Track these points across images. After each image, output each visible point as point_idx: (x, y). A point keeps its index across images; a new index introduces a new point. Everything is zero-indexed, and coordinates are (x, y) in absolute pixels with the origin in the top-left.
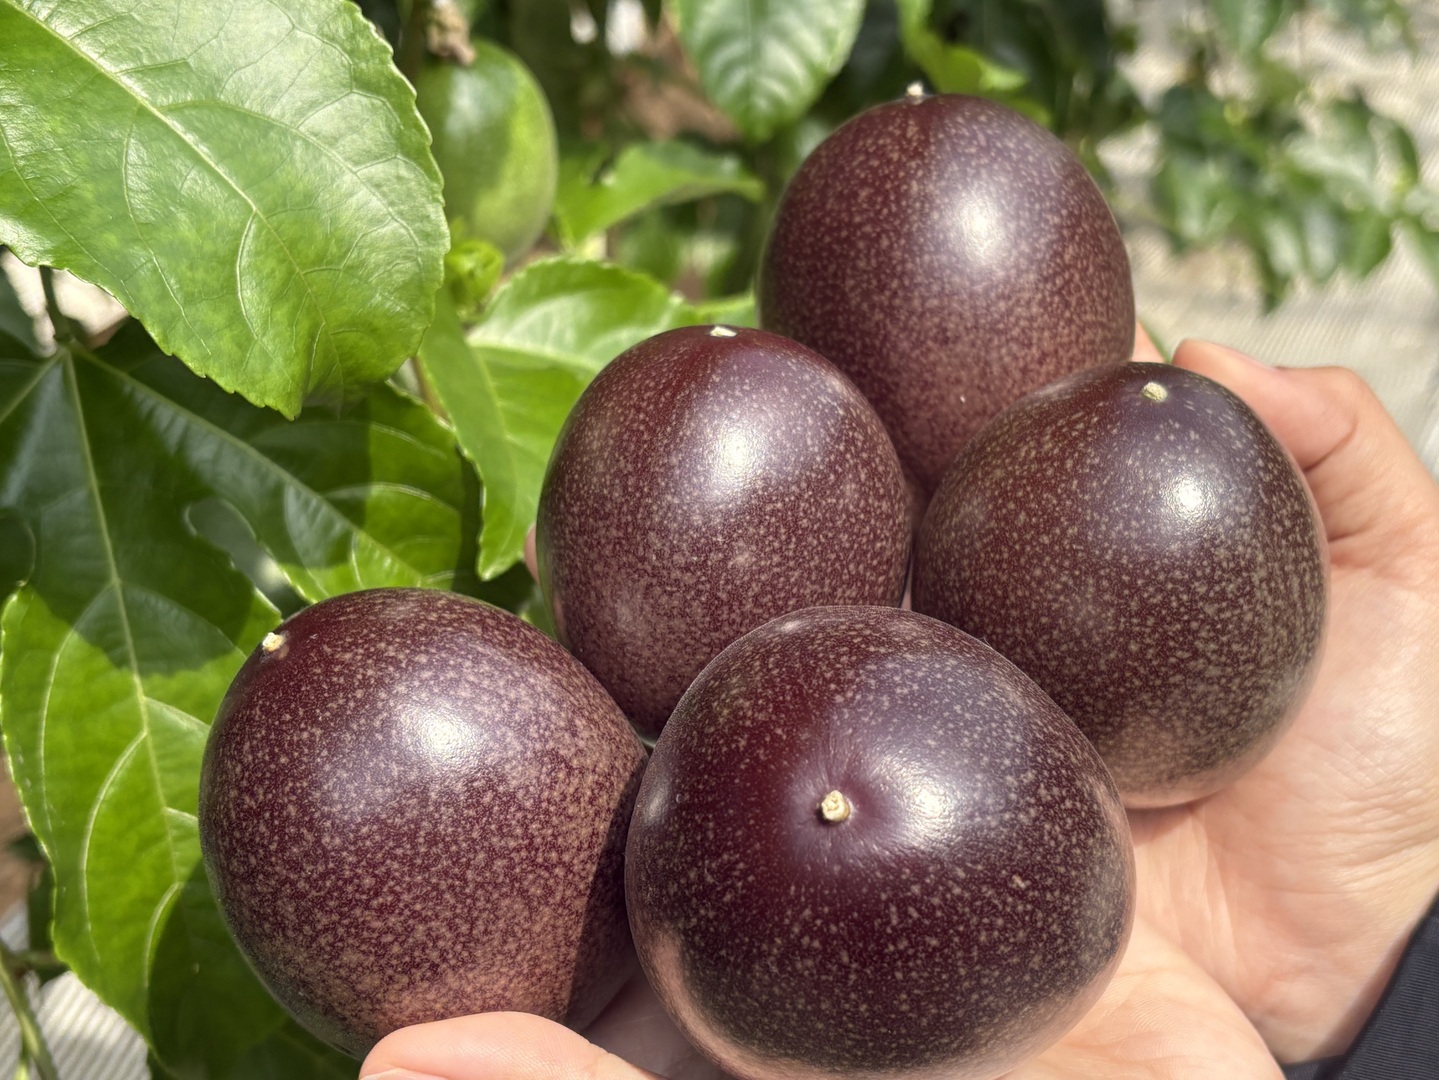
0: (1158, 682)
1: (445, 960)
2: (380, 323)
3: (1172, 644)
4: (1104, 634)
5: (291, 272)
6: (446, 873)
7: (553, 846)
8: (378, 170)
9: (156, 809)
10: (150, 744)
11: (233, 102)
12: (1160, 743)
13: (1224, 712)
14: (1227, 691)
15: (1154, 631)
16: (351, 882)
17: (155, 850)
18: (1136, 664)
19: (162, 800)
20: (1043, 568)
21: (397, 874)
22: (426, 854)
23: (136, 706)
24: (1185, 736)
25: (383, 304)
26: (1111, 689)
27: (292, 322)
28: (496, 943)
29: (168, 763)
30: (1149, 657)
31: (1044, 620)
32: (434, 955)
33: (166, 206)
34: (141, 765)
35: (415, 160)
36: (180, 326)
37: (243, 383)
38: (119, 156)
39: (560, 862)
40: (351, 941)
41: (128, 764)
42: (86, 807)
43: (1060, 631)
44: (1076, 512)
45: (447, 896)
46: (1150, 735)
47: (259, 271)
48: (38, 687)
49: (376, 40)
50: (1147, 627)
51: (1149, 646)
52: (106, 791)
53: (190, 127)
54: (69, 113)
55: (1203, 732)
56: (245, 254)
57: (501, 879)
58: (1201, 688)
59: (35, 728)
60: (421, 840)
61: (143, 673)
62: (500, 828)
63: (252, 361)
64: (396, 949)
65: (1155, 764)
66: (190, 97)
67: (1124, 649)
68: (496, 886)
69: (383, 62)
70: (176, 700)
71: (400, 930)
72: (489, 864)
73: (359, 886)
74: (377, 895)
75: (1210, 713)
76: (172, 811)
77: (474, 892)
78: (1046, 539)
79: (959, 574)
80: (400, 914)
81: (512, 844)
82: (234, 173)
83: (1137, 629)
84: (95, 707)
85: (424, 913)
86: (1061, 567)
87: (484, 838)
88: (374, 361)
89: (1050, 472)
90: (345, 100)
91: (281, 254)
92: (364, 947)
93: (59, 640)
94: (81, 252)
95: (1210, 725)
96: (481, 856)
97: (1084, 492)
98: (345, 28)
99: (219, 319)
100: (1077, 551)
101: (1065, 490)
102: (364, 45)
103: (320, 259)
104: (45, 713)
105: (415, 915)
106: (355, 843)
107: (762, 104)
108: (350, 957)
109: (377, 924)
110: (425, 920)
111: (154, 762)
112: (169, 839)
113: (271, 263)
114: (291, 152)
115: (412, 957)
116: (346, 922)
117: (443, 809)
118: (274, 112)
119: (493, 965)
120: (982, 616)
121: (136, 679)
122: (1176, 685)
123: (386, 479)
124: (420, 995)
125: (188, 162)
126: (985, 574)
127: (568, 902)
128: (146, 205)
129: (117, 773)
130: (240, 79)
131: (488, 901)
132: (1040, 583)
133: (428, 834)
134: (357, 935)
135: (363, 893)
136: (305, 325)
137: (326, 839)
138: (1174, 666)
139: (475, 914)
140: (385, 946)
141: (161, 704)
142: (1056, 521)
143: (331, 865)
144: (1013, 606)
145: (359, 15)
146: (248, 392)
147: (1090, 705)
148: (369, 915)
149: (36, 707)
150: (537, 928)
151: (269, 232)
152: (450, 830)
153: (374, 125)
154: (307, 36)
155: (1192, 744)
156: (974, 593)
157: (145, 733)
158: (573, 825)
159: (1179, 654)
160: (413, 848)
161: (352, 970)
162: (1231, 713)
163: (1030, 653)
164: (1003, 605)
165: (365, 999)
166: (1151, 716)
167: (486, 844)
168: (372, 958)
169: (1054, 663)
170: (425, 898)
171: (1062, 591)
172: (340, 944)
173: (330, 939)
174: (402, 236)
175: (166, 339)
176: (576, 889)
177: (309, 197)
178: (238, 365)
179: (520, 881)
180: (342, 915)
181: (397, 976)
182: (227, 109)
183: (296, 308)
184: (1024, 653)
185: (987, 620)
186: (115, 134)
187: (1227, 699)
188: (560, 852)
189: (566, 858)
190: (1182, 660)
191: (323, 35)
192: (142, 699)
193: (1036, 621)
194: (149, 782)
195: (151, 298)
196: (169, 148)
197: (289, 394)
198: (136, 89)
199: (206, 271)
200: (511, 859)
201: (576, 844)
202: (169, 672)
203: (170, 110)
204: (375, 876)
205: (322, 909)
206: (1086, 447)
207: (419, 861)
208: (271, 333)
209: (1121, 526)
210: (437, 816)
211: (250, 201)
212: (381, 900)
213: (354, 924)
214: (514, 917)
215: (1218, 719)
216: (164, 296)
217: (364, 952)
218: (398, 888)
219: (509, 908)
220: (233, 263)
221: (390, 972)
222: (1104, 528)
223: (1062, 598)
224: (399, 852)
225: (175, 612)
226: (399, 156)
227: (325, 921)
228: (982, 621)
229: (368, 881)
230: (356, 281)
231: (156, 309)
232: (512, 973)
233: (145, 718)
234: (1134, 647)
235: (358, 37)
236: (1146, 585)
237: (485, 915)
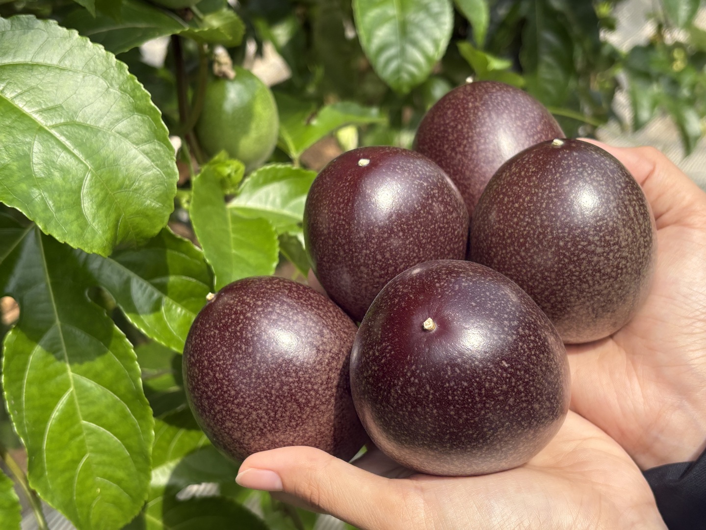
0: (576, 258)
1: (265, 427)
2: (150, 213)
3: (578, 239)
4: (548, 240)
5: (107, 194)
6: (263, 391)
7: (309, 382)
8: (147, 147)
9: (78, 421)
10: (74, 393)
11: (82, 121)
12: (584, 291)
13: (609, 270)
14: (609, 259)
15: (569, 234)
16: (227, 392)
17: (78, 439)
18: (564, 251)
19: (81, 418)
20: (517, 217)
21: (244, 390)
22: (255, 382)
23: (68, 376)
24: (594, 285)
25: (150, 204)
26: (556, 266)
27: (107, 215)
28: (286, 421)
29: (83, 401)
30: (569, 247)
31: (521, 240)
32: (261, 425)
33: (49, 170)
34: (70, 402)
35: (163, 142)
36: (53, 223)
37: (82, 244)
38: (29, 149)
39: (313, 389)
40: (228, 417)
41: (65, 402)
42: (46, 421)
43: (529, 243)
44: (528, 191)
45: (264, 400)
46: (578, 287)
47: (92, 194)
48: (22, 370)
49: (144, 91)
50: (565, 233)
51: (568, 242)
52: (55, 414)
53: (62, 134)
54: (8, 132)
55: (601, 282)
56: (85, 188)
57: (286, 394)
58: (595, 259)
59: (21, 388)
60: (253, 376)
61: (71, 363)
62: (285, 373)
63: (87, 234)
64: (245, 421)
65: (584, 303)
66: (62, 121)
67: (558, 245)
68: (284, 397)
69: (147, 101)
70: (85, 374)
71: (246, 413)
72: (281, 388)
73: (229, 394)
74: (236, 398)
75: (603, 271)
76: (84, 422)
77: (276, 399)
78: (517, 205)
79: (484, 233)
80: (246, 407)
81: (291, 380)
82: (82, 152)
83: (561, 235)
84: (49, 377)
85: (255, 407)
86: (525, 215)
87: (278, 377)
88: (148, 229)
89: (515, 178)
90: (132, 117)
91: (102, 186)
92: (233, 420)
93: (32, 349)
94: (9, 193)
95: (604, 278)
96: (278, 384)
97: (530, 182)
98: (131, 87)
99: (72, 217)
100: (530, 206)
101: (522, 184)
102: (139, 94)
103: (121, 187)
104: (25, 381)
105: (252, 407)
106: (228, 377)
107: (405, 76)
108: (228, 424)
109: (237, 410)
110: (256, 410)
111: (76, 401)
112: (84, 434)
113: (98, 190)
114: (108, 140)
115: (252, 425)
116: (225, 409)
117: (262, 364)
118: (101, 124)
119: (286, 431)
120: (496, 248)
121: (68, 366)
122: (583, 259)
123: (175, 274)
124: (257, 442)
125: (60, 150)
126: (494, 228)
127: (318, 406)
128: (40, 170)
129: (60, 405)
130: (85, 112)
131: (281, 403)
132: (517, 224)
133: (256, 374)
134: (230, 415)
135: (231, 397)
136: (113, 216)
137: (217, 375)
138: (581, 250)
139: (277, 408)
140: (241, 420)
141: (79, 376)
142: (519, 197)
143: (219, 385)
144: (508, 238)
145: (137, 81)
146: (84, 248)
147: (548, 276)
148: (234, 407)
149: (22, 379)
150: (304, 417)
151: (96, 177)
152: (265, 373)
153: (145, 127)
154: (114, 91)
155: (598, 289)
156: (492, 239)
157: (72, 389)
158: (318, 374)
159: (582, 243)
160: (250, 380)
161: (230, 430)
162: (612, 271)
163: (518, 257)
164: (504, 239)
165: (236, 442)
166: (576, 276)
167: (280, 379)
168: (237, 425)
169: (529, 260)
170: (255, 400)
171: (527, 225)
172: (224, 418)
173: (221, 416)
174: (158, 175)
175: (46, 228)
176: (321, 401)
177: (116, 160)
178: (80, 236)
179: (295, 396)
180: (224, 406)
181: (247, 433)
182: (80, 125)
183: (109, 209)
184: (516, 259)
185: (498, 249)
186: (28, 140)
187: (609, 264)
188: (313, 385)
189: (315, 387)
190: (584, 246)
191: (121, 90)
192: (70, 373)
193: (519, 241)
194: (75, 409)
195: (40, 210)
196: (52, 144)
197: (105, 247)
198: (39, 119)
199: (67, 197)
200: (290, 386)
201: (320, 382)
202: (81, 362)
203: (55, 127)
204: (235, 390)
205: (217, 404)
206: (529, 165)
207: (252, 385)
208: (97, 221)
209: (547, 192)
210: (259, 367)
211: (88, 165)
212: (238, 400)
213: (229, 410)
214: (293, 411)
215: (607, 274)
216: (46, 208)
217: (233, 422)
218: (244, 396)
219: (291, 407)
220: (79, 192)
221: (244, 431)
222: (540, 194)
223: (527, 228)
224: (245, 381)
225: (83, 335)
226: (155, 141)
227: (218, 409)
228: (497, 250)
229: (233, 393)
230: (138, 195)
231: (42, 215)
232: (295, 435)
233: (72, 382)
234: (561, 244)
235: (136, 90)
236: (562, 214)
237: (281, 409)
